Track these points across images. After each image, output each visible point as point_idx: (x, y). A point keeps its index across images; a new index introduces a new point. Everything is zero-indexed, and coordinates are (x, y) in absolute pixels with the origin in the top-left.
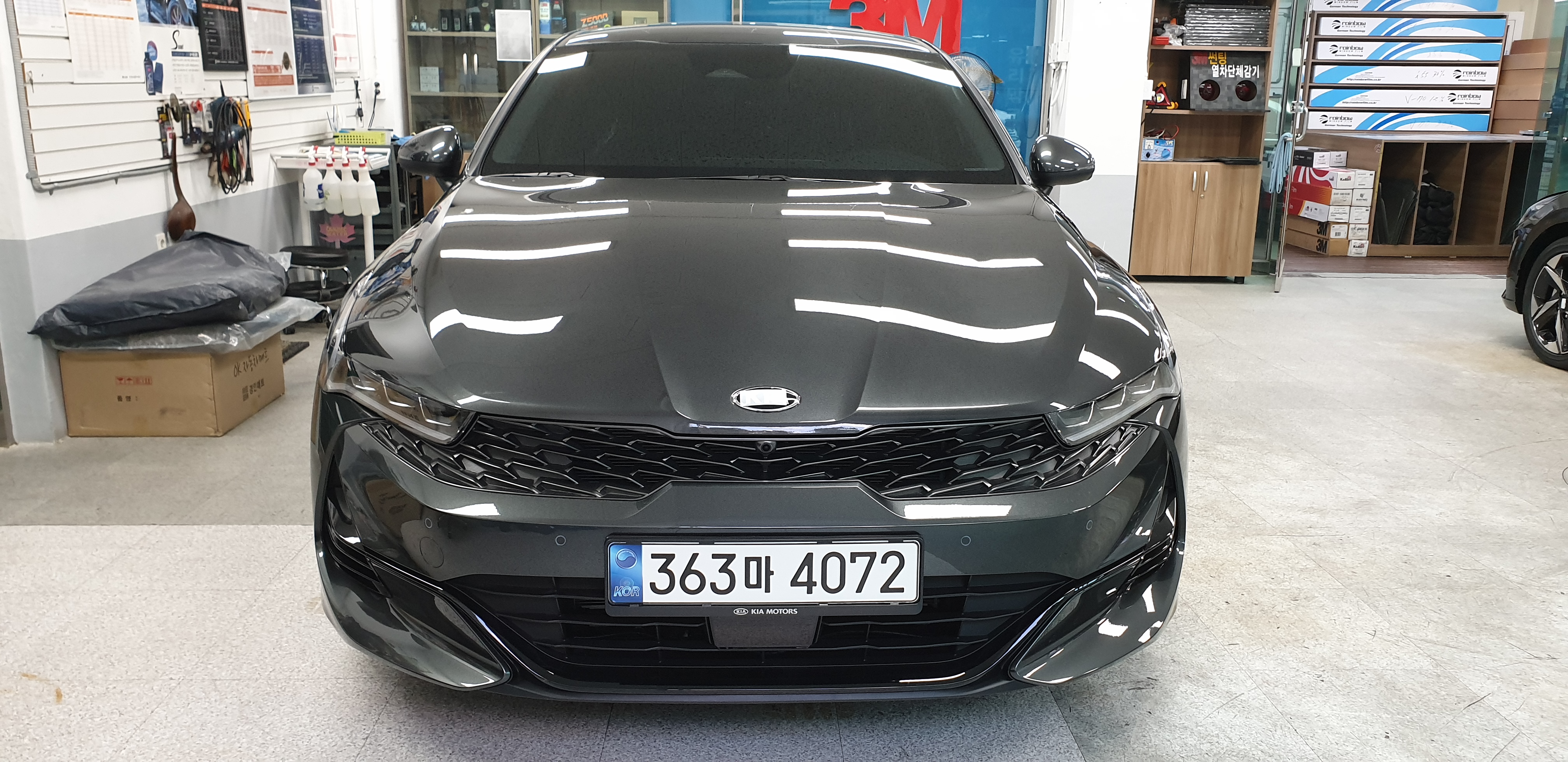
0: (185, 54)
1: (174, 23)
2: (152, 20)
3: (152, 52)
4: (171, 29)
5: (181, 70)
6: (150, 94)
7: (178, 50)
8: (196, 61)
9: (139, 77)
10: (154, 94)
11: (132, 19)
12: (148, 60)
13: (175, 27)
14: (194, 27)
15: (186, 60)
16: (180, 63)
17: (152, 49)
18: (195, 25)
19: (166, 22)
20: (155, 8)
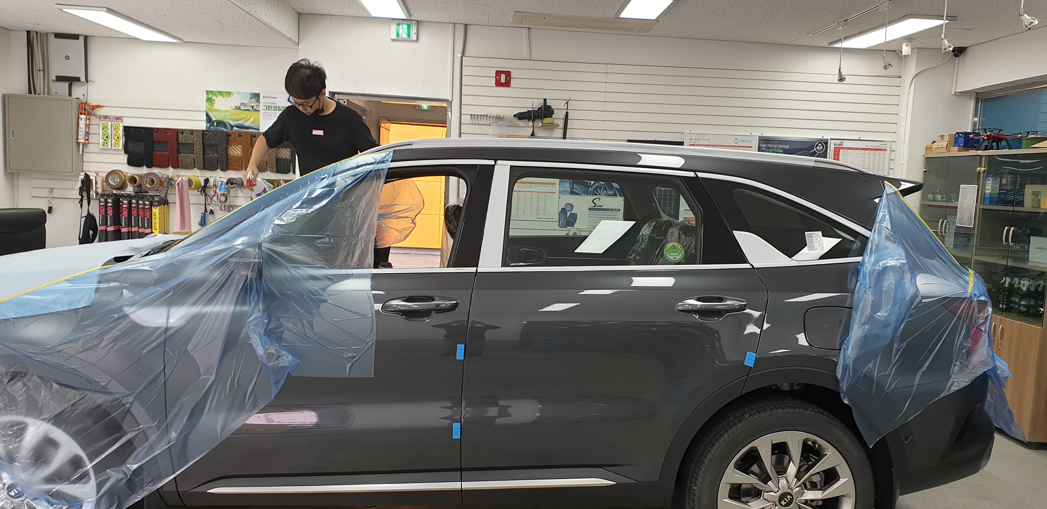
0: (604, 210)
1: (596, 195)
2: (572, 193)
3: (569, 208)
4: (593, 197)
5: (597, 217)
6: (560, 227)
7: (596, 207)
8: (617, 213)
9: (553, 219)
10: (566, 227)
11: (555, 193)
12: (563, 211)
13: (598, 197)
14: (619, 197)
15: (604, 213)
16: (597, 214)
17: (568, 206)
18: (620, 196)
19: (587, 194)
20: (578, 188)
